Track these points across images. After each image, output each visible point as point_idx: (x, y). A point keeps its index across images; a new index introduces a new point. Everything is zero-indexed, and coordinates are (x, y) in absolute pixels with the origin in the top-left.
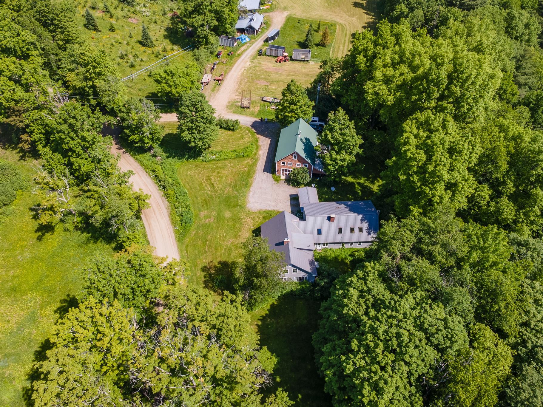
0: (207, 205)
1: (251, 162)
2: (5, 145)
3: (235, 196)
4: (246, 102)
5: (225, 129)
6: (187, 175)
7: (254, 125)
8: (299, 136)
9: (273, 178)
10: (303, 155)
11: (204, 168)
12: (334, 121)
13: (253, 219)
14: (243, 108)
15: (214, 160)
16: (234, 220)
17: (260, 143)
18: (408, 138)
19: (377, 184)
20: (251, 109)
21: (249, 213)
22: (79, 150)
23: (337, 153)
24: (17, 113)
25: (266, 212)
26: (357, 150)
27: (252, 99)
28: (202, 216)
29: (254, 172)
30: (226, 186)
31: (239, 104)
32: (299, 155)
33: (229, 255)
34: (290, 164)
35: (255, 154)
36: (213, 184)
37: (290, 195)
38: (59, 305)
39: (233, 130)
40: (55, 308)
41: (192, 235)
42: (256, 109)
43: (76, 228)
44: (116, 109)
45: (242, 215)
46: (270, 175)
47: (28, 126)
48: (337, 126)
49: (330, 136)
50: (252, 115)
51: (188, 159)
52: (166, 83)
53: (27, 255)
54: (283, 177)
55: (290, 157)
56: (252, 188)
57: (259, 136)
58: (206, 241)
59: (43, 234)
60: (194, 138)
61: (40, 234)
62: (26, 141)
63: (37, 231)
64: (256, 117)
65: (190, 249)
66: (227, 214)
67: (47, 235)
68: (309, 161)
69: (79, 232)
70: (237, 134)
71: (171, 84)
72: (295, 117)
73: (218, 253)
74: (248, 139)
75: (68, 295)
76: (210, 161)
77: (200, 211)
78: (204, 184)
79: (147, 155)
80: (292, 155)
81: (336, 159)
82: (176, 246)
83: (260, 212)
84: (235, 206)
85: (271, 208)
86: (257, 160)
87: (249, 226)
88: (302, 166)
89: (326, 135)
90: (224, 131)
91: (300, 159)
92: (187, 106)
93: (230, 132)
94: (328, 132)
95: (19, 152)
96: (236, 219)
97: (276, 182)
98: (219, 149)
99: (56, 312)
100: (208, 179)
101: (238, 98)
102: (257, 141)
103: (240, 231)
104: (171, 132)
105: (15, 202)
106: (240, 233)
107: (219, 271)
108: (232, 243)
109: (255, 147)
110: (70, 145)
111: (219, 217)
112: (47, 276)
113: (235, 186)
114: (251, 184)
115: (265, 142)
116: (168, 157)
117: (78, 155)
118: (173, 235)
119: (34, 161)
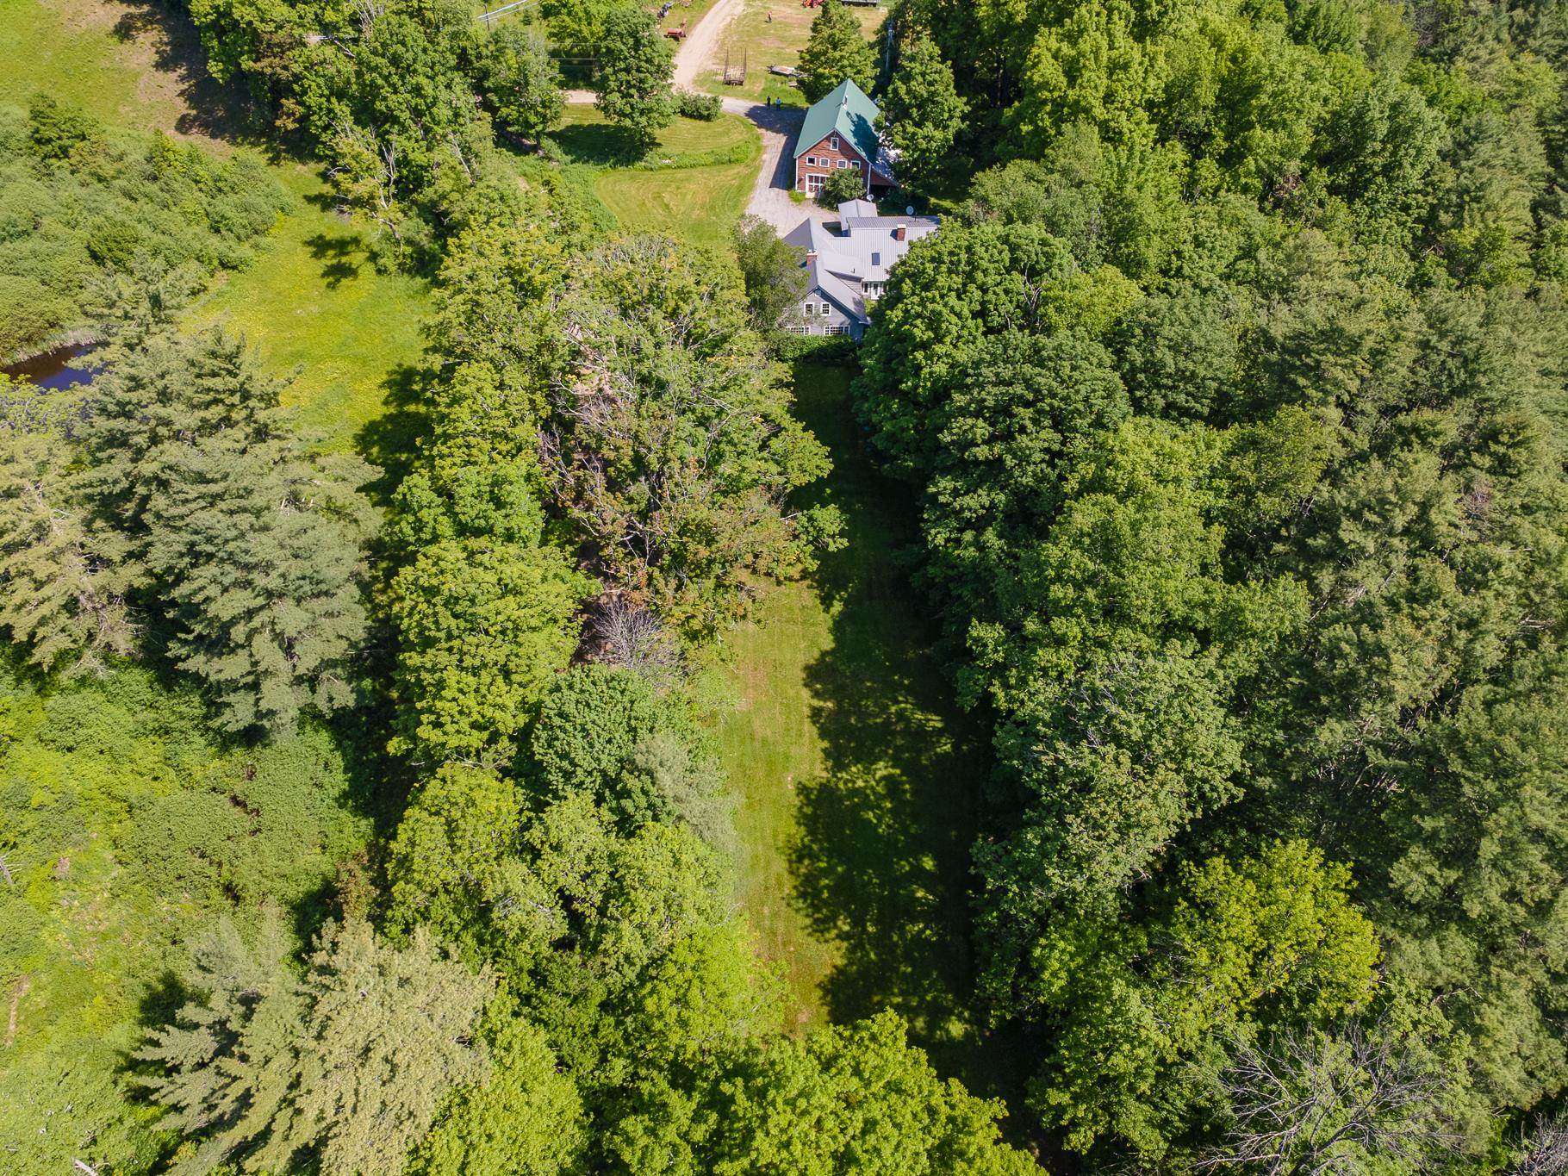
1: (747, 171)
2: (235, 138)
3: (712, 224)
4: (734, 73)
5: (691, 116)
6: (614, 191)
7: (753, 113)
8: (844, 107)
9: (791, 196)
10: (852, 140)
11: (648, 180)
12: (912, 59)
14: (729, 83)
15: (669, 167)
17: (765, 142)
18: (1038, 56)
20: (746, 86)
22: (405, 116)
23: (918, 125)
24: (276, 50)
26: (956, 124)
27: (749, 70)
29: (752, 188)
30: (693, 209)
31: (721, 78)
32: (842, 140)
34: (825, 162)
35: (754, 159)
36: (667, 205)
38: (385, 377)
39: (708, 118)
40: (379, 381)
42: (759, 87)
43: (402, 268)
44: (470, 51)
46: (784, 193)
47: (297, 78)
48: (917, 68)
49: (902, 90)
50: (748, 96)
51: (614, 167)
52: (569, 14)
53: (314, 309)
54: (810, 195)
55: (825, 144)
57: (763, 131)
59: (338, 281)
60: (632, 107)
61: (331, 279)
62: (290, 114)
63: (324, 275)
64: (756, 99)
67: (344, 281)
68: (863, 154)
69: (406, 277)
70: (715, 126)
71: (581, 14)
72: (837, 77)
74: (738, 136)
75: (400, 365)
76: (661, 168)
78: (649, 205)
79: (531, 159)
80: (828, 139)
81: (914, 134)
86: (758, 169)
88: (849, 166)
89: (895, 91)
90: (688, 120)
91: (845, 149)
92: (621, 35)
93: (702, 123)
94: (899, 83)
95: (266, 151)
97: (795, 207)
98: (678, 150)
99: (381, 386)
100: (658, 196)
101: (720, 68)
102: (758, 138)
104: (576, 123)
105: (272, 231)
109: (753, 147)
110: (390, 104)
112: (355, 339)
113: (713, 208)
114: (745, 205)
115: (774, 142)
116: (573, 162)
117: (404, 129)
119: (299, 167)
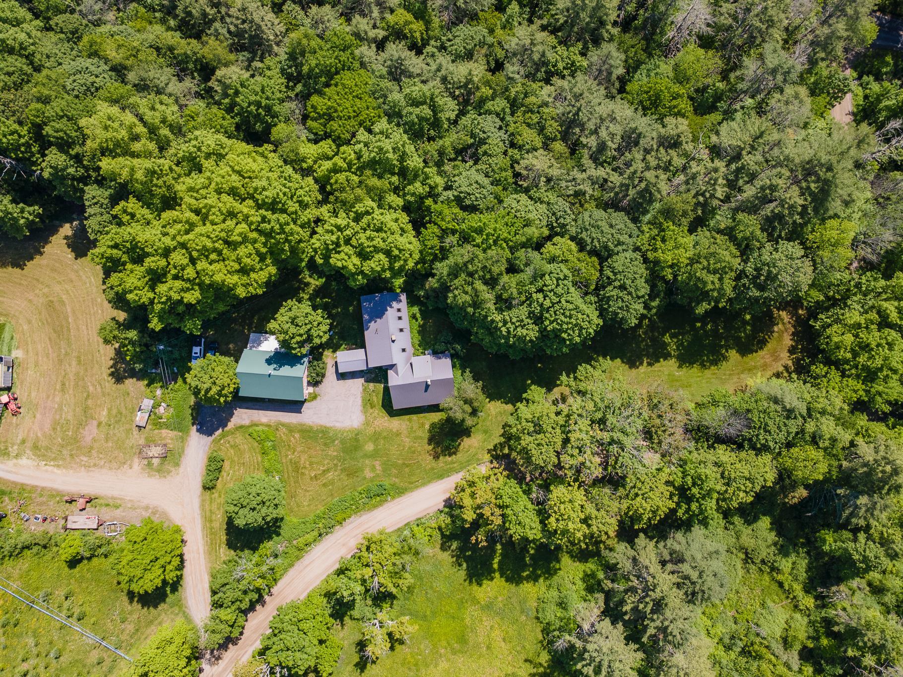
0: (356, 472)
1: (283, 430)
3: (343, 442)
6: (309, 505)
7: (207, 432)
9: (311, 401)
13: (375, 418)
16: (377, 439)
17: (246, 422)
19: (308, 279)
21: (367, 423)
25: (364, 406)
28: (372, 475)
29: (301, 425)
30: (327, 455)
33: (421, 438)
35: (269, 426)
36: (324, 471)
37: (338, 379)
41: (397, 480)
45: (370, 431)
46: (306, 405)
50: (182, 439)
54: (311, 390)
56: (328, 425)
57: (230, 424)
58: (404, 464)
65: (414, 479)
66: (370, 447)
70: (228, 454)
73: (419, 449)
74: (239, 439)
77: (365, 478)
78: (324, 481)
82: (410, 494)
83: (365, 412)
84: (357, 440)
85: (359, 401)
86: (280, 423)
87: (384, 422)
93: (226, 464)
96: (376, 437)
97: (319, 398)
100: (315, 477)
102: (242, 427)
103: (391, 430)
106: (394, 430)
107: (438, 444)
108: (407, 437)
109: (254, 429)
111: (374, 455)
113: (326, 444)
114: (321, 426)
115: (244, 416)
116: (279, 535)
118: (398, 500)
